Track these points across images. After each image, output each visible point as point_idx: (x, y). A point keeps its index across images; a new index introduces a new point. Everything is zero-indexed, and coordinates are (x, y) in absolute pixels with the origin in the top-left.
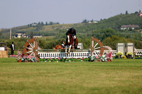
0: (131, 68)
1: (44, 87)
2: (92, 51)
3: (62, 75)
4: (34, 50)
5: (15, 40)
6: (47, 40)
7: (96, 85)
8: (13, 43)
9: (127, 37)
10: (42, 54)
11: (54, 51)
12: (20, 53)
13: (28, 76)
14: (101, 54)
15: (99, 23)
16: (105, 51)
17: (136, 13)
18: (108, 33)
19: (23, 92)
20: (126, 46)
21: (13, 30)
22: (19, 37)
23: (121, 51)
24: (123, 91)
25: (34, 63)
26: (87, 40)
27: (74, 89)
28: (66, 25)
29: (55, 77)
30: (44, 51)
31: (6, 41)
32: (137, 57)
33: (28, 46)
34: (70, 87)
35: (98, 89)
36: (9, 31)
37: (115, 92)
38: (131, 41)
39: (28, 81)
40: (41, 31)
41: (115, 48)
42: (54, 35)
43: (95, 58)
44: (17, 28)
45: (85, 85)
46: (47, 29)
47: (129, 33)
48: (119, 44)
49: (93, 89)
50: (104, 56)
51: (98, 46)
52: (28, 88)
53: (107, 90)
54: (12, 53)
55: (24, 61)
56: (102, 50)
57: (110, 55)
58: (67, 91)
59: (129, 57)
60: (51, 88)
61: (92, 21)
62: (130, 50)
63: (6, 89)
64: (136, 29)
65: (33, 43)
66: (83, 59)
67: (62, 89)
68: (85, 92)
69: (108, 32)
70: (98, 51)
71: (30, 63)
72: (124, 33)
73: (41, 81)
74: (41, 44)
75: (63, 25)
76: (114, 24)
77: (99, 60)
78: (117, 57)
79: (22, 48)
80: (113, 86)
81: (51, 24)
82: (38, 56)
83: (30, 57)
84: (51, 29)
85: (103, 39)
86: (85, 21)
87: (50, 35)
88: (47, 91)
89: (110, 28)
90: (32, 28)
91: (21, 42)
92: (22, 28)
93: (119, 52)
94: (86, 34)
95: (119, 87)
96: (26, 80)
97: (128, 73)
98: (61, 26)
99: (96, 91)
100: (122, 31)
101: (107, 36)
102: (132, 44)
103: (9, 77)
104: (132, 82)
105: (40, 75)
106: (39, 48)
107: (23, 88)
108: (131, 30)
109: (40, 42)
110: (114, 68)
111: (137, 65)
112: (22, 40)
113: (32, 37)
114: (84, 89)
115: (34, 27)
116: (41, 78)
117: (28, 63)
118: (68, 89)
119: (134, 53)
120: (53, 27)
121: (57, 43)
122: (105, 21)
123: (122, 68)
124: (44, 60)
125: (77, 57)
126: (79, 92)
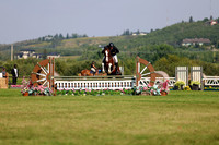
0: (198, 104)
1: (63, 135)
2: (138, 79)
3: (92, 116)
4: (48, 78)
5: (19, 61)
6: (69, 62)
7: (144, 132)
8: (15, 66)
9: (192, 58)
10: (61, 84)
11: (79, 79)
12: (26, 81)
13: (38, 117)
14: (152, 83)
15: (148, 36)
16: (158, 79)
17: (206, 20)
18: (162, 51)
19: (31, 142)
20: (190, 71)
21: (16, 46)
22: (25, 57)
23: (182, 79)
24: (185, 141)
25: (48, 97)
26: (130, 61)
27: (110, 137)
28: (97, 39)
29: (80, 119)
30: (63, 79)
31: (6, 63)
32: (207, 89)
33: (40, 71)
34: (104, 134)
35: (146, 138)
36: (9, 47)
37: (173, 142)
38: (198, 64)
39: (39, 126)
40: (58, 48)
41: (173, 74)
42: (79, 53)
43: (142, 89)
44: (22, 43)
45: (127, 132)
46: (69, 45)
47: (194, 52)
48: (179, 68)
49: (139, 138)
50: (156, 86)
51: (146, 71)
52: (39, 136)
53: (160, 139)
54: (15, 82)
55: (32, 94)
56: (153, 77)
57: (165, 85)
58: (99, 140)
59: (194, 87)
60: (74, 136)
61: (138, 33)
62: (197, 78)
63: (5, 138)
64: (205, 44)
65: (46, 66)
66: (124, 91)
67: (91, 137)
68: (126, 142)
69: (162, 49)
70: (147, 79)
71: (42, 97)
72: (187, 51)
73: (59, 125)
74: (59, 68)
75: (94, 38)
76: (172, 37)
77: (149, 92)
78: (176, 88)
79: (29, 74)
80: (170, 133)
81: (75, 36)
82: (54, 87)
83: (42, 89)
84: (76, 46)
85: (155, 59)
86: (127, 33)
87: (74, 54)
88: (69, 141)
89: (165, 44)
90: (45, 43)
91: (29, 65)
92: (29, 43)
93: (179, 81)
94: (128, 52)
95: (180, 135)
96: (36, 123)
97: (194, 113)
98: (90, 41)
99: (144, 141)
100: (184, 48)
101: (161, 56)
102: (199, 68)
103: (9, 119)
104: (200, 126)
105: (58, 115)
106: (56, 75)
107: (31, 136)
108: (197, 46)
109: (57, 64)
110: (171, 105)
111: (207, 100)
112: (30, 61)
113: (45, 57)
114: (125, 137)
115: (48, 41)
116: (59, 120)
117: (39, 97)
118: (100, 137)
119: (203, 82)
120: (78, 42)
121: (84, 67)
122: (158, 33)
123: (183, 106)
124: (63, 92)
125: (114, 88)
126: (118, 142)
